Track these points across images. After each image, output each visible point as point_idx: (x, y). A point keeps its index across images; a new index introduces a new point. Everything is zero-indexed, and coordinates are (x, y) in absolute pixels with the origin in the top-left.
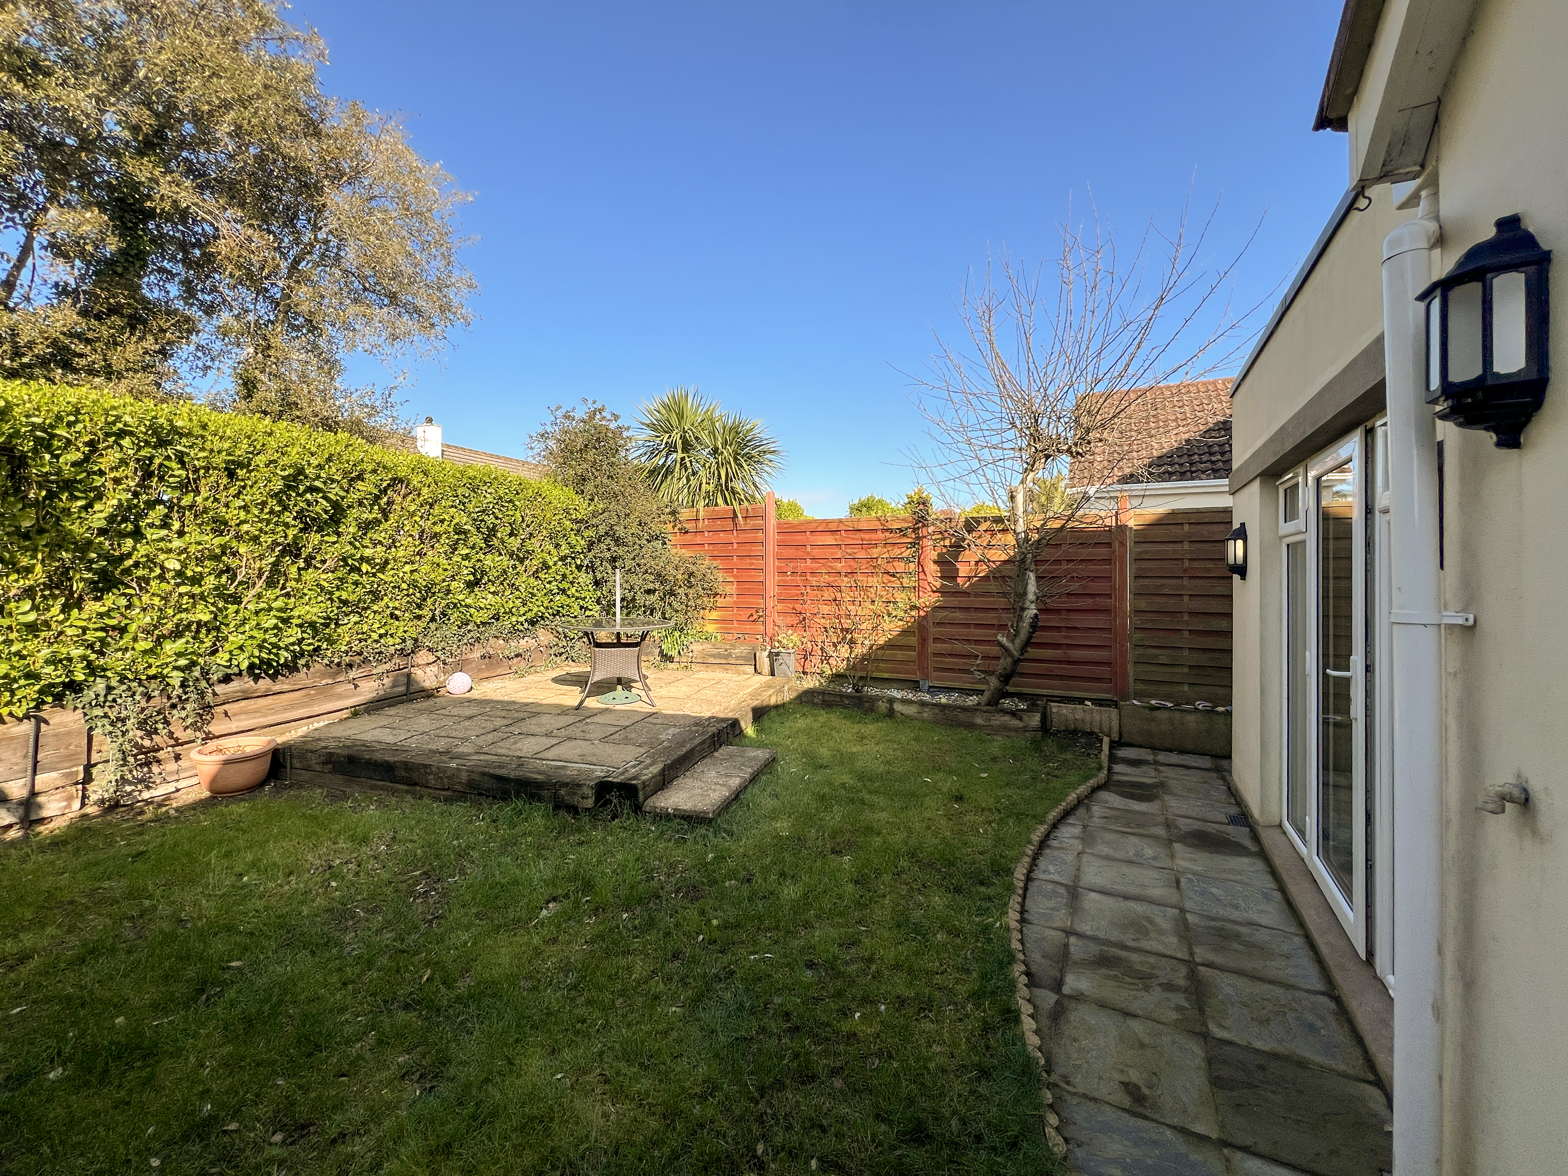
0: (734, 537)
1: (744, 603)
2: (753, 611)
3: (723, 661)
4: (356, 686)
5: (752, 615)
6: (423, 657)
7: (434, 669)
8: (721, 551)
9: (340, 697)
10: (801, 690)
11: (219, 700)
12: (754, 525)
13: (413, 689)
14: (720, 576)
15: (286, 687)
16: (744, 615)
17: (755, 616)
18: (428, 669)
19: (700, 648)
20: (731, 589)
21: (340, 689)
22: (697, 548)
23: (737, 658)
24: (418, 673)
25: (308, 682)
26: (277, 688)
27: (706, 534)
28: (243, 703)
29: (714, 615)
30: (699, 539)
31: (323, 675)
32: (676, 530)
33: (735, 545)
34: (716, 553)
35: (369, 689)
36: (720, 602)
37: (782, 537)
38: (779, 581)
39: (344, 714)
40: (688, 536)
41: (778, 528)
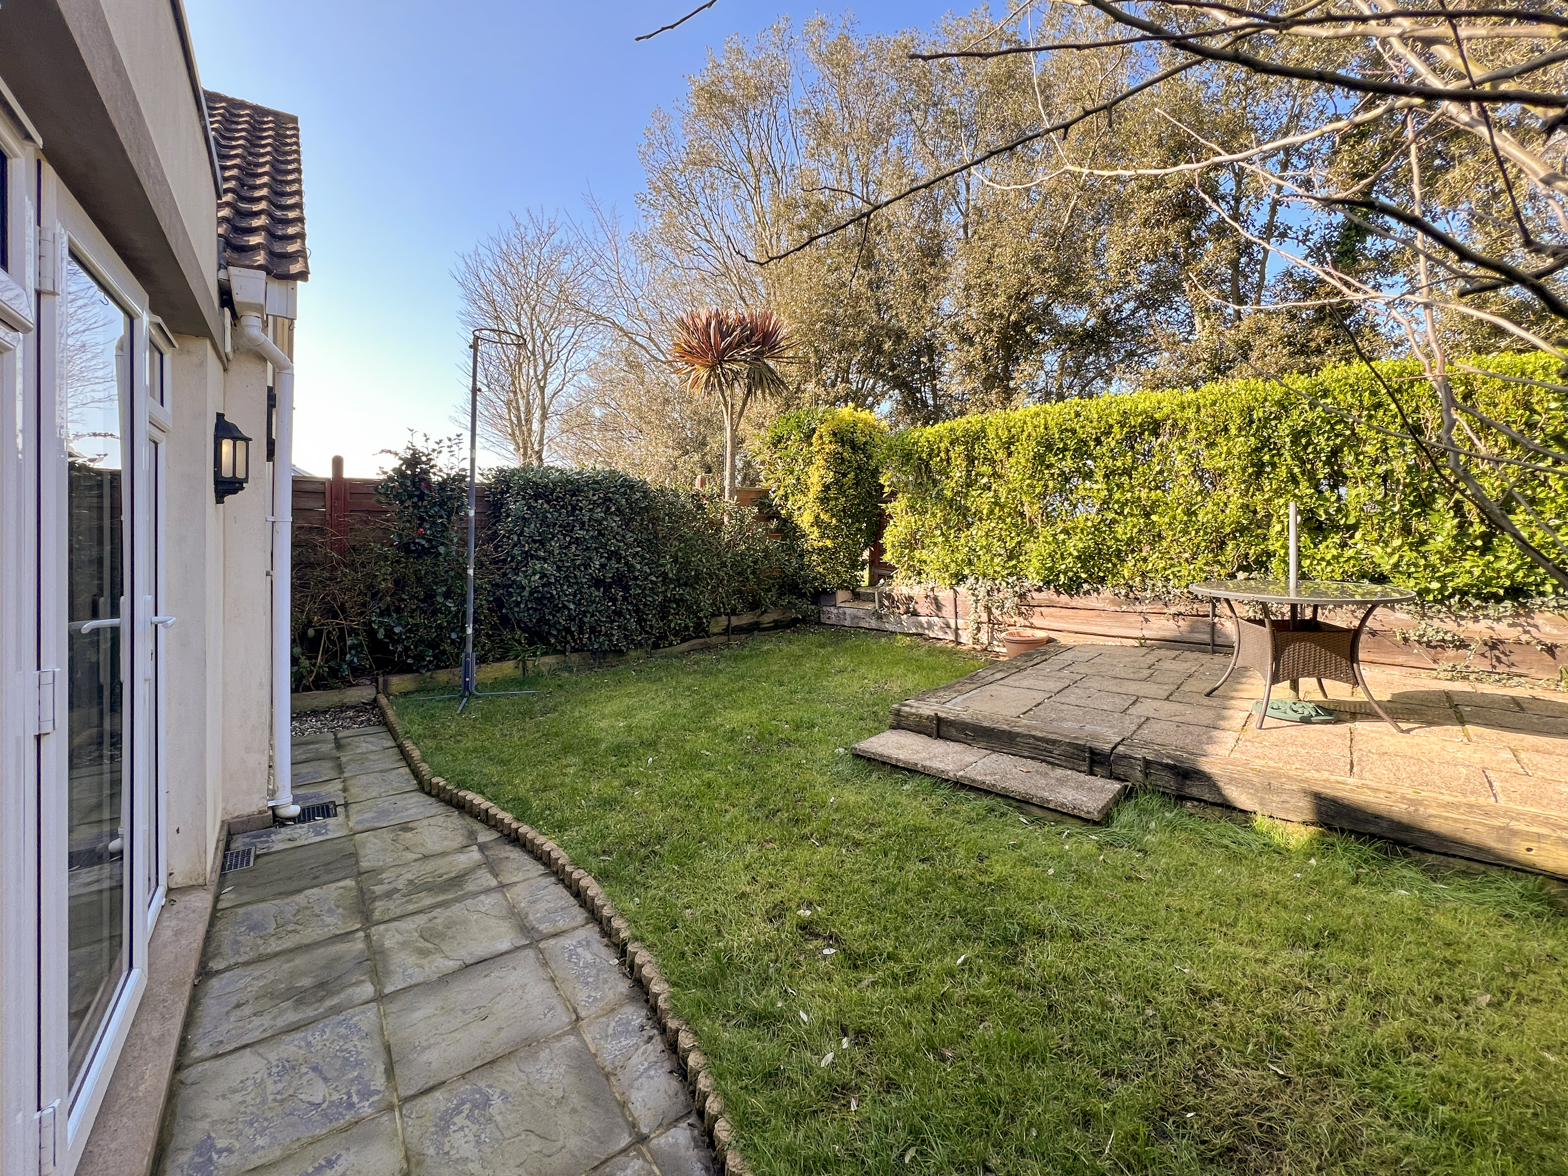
4: (1147, 620)
9: (1131, 625)
11: (1035, 603)
21: (1130, 618)
25: (1101, 605)
28: (1052, 609)
31: (1112, 602)
35: (1165, 626)
39: (1135, 643)
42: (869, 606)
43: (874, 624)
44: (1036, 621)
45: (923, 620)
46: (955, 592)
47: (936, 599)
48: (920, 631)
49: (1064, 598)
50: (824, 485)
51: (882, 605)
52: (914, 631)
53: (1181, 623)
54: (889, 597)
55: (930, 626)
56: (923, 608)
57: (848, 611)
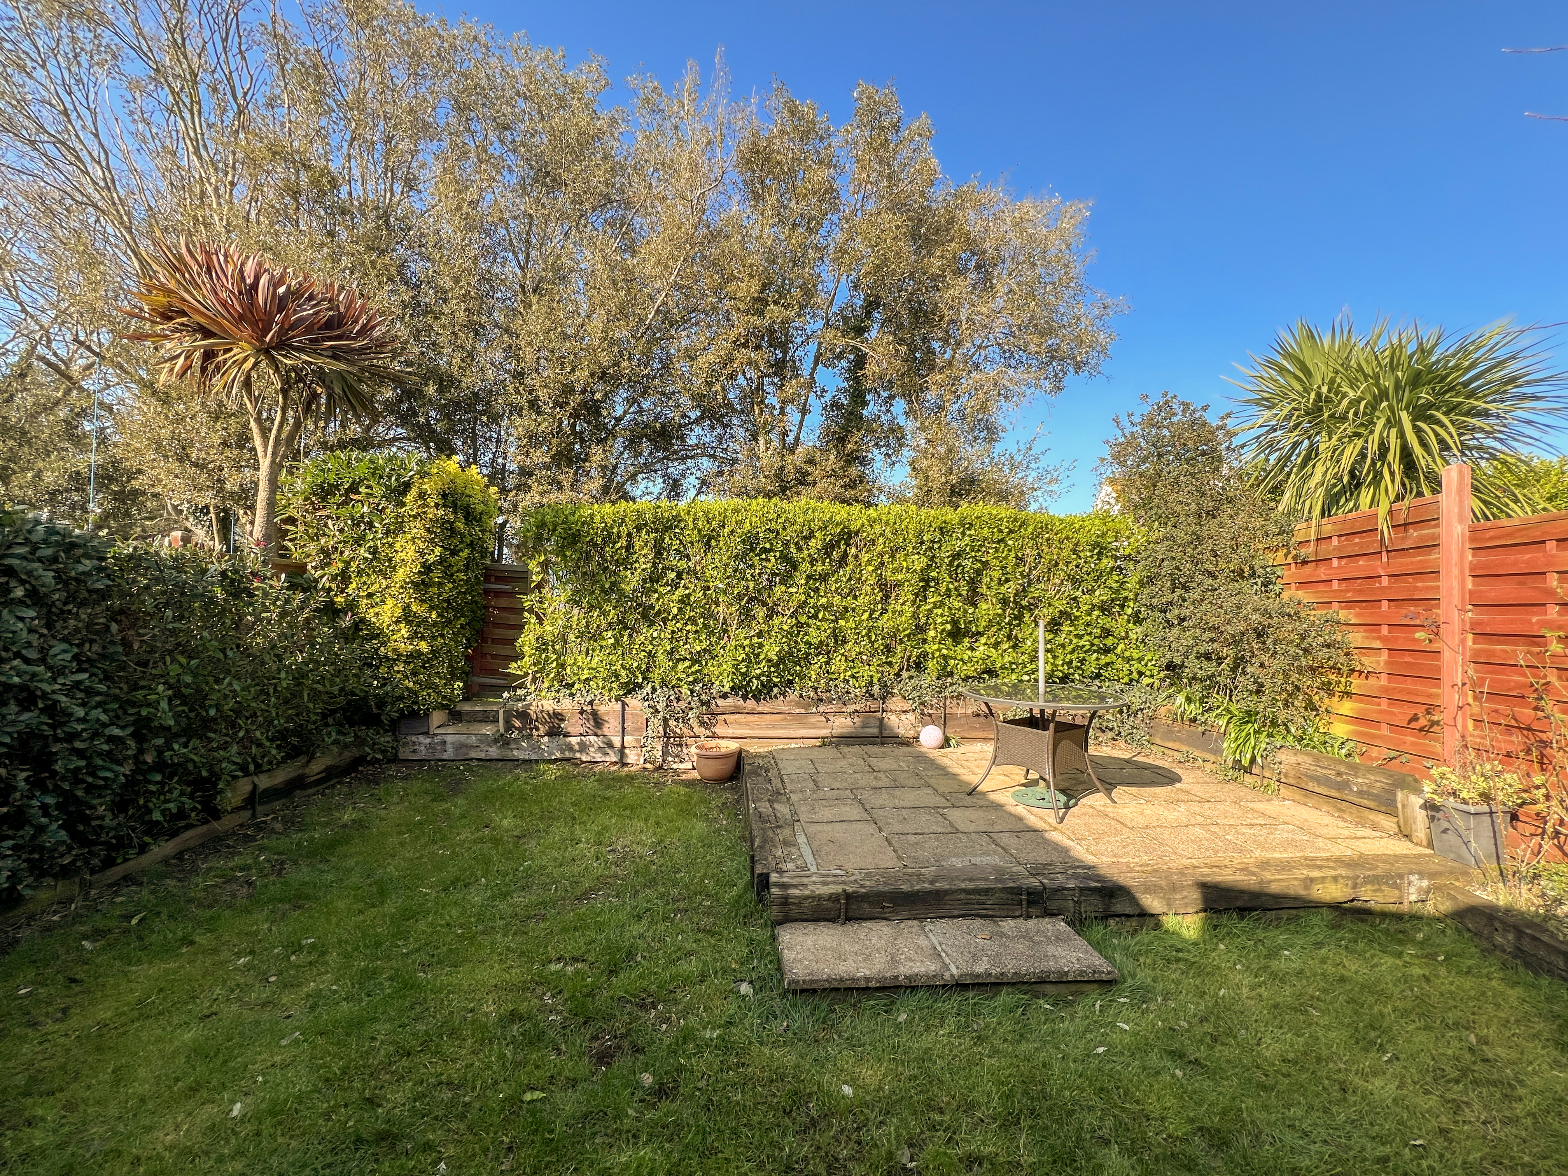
0: (1381, 565)
1: (1401, 691)
2: (1420, 711)
3: (1334, 794)
4: (828, 720)
5: (1415, 718)
6: (896, 703)
7: (911, 717)
8: (1360, 591)
9: (813, 726)
10: (1464, 901)
11: (719, 711)
12: (1422, 538)
13: (885, 733)
14: (1356, 638)
15: (767, 710)
16: (1402, 715)
17: (1423, 722)
18: (903, 717)
19: (1293, 759)
20: (1377, 662)
21: (813, 719)
22: (1322, 587)
23: (1361, 793)
24: (892, 720)
25: (785, 708)
26: (760, 709)
27: (1335, 562)
28: (737, 716)
29: (1347, 707)
30: (1322, 573)
31: (798, 705)
32: (1290, 560)
33: (1385, 581)
34: (1350, 596)
35: (842, 724)
36: (1357, 684)
37: (1483, 558)
38: (1477, 653)
39: (817, 742)
40: (1308, 568)
41: (1472, 540)
42: (488, 730)
43: (494, 752)
44: (719, 730)
45: (574, 740)
46: (624, 704)
47: (595, 714)
48: (568, 755)
49: (751, 704)
50: (424, 565)
51: (509, 727)
52: (558, 755)
53: (856, 720)
54: (523, 715)
55: (583, 747)
56: (574, 726)
57: (449, 739)
